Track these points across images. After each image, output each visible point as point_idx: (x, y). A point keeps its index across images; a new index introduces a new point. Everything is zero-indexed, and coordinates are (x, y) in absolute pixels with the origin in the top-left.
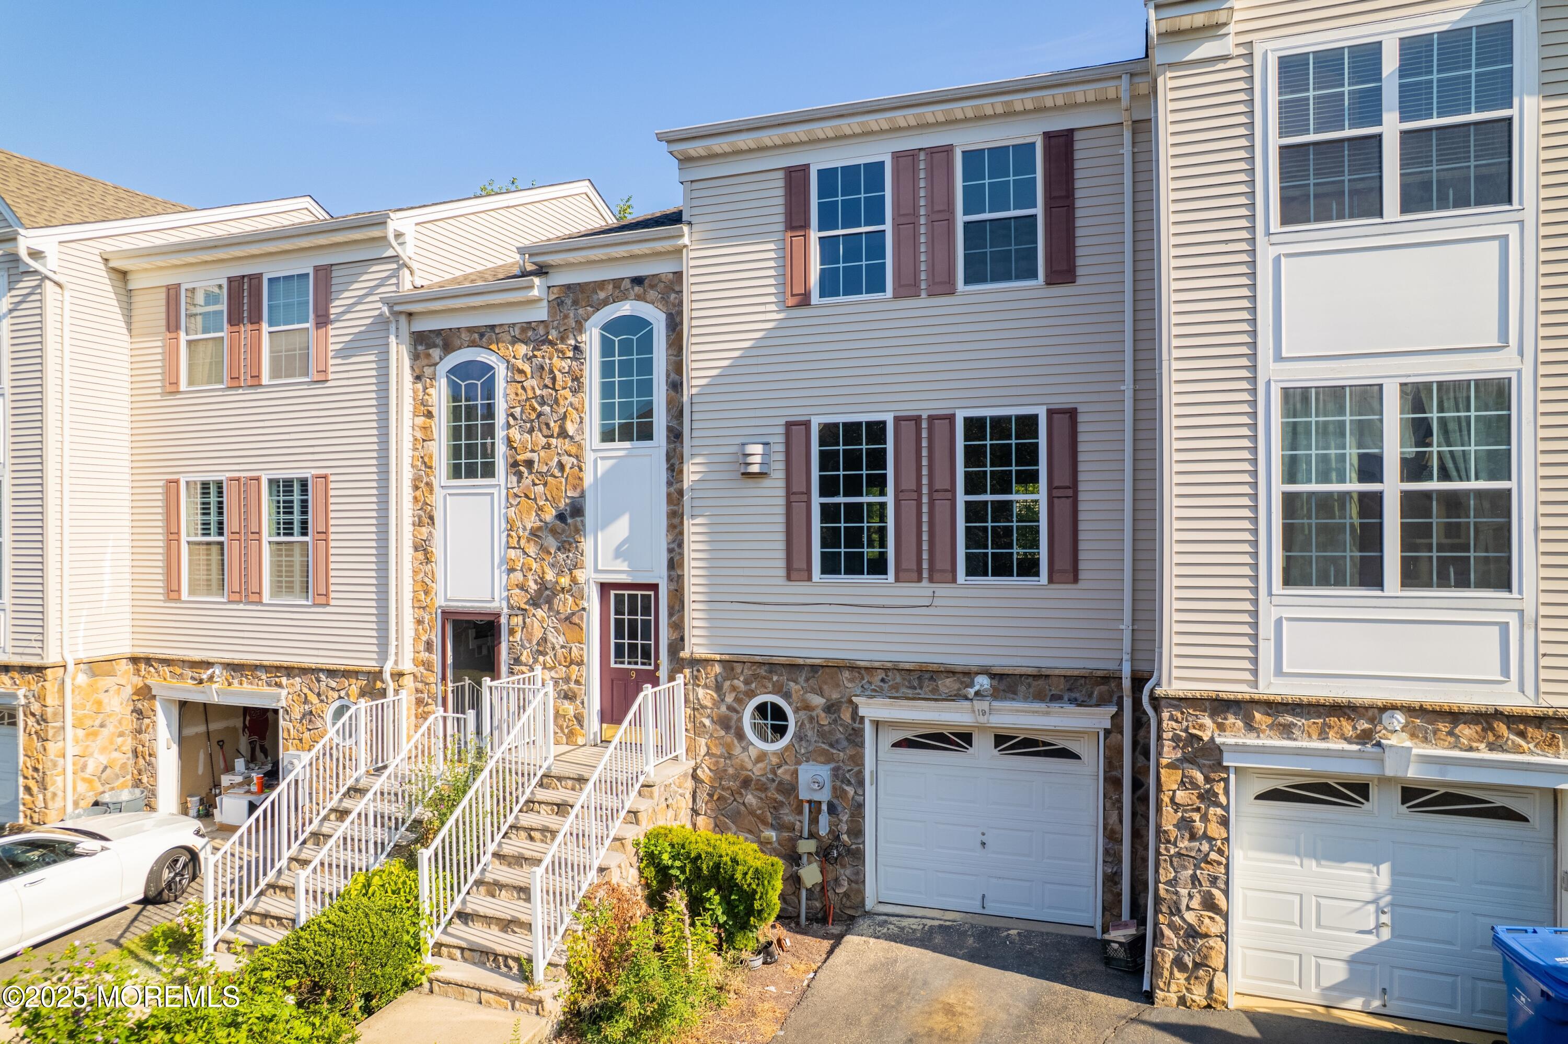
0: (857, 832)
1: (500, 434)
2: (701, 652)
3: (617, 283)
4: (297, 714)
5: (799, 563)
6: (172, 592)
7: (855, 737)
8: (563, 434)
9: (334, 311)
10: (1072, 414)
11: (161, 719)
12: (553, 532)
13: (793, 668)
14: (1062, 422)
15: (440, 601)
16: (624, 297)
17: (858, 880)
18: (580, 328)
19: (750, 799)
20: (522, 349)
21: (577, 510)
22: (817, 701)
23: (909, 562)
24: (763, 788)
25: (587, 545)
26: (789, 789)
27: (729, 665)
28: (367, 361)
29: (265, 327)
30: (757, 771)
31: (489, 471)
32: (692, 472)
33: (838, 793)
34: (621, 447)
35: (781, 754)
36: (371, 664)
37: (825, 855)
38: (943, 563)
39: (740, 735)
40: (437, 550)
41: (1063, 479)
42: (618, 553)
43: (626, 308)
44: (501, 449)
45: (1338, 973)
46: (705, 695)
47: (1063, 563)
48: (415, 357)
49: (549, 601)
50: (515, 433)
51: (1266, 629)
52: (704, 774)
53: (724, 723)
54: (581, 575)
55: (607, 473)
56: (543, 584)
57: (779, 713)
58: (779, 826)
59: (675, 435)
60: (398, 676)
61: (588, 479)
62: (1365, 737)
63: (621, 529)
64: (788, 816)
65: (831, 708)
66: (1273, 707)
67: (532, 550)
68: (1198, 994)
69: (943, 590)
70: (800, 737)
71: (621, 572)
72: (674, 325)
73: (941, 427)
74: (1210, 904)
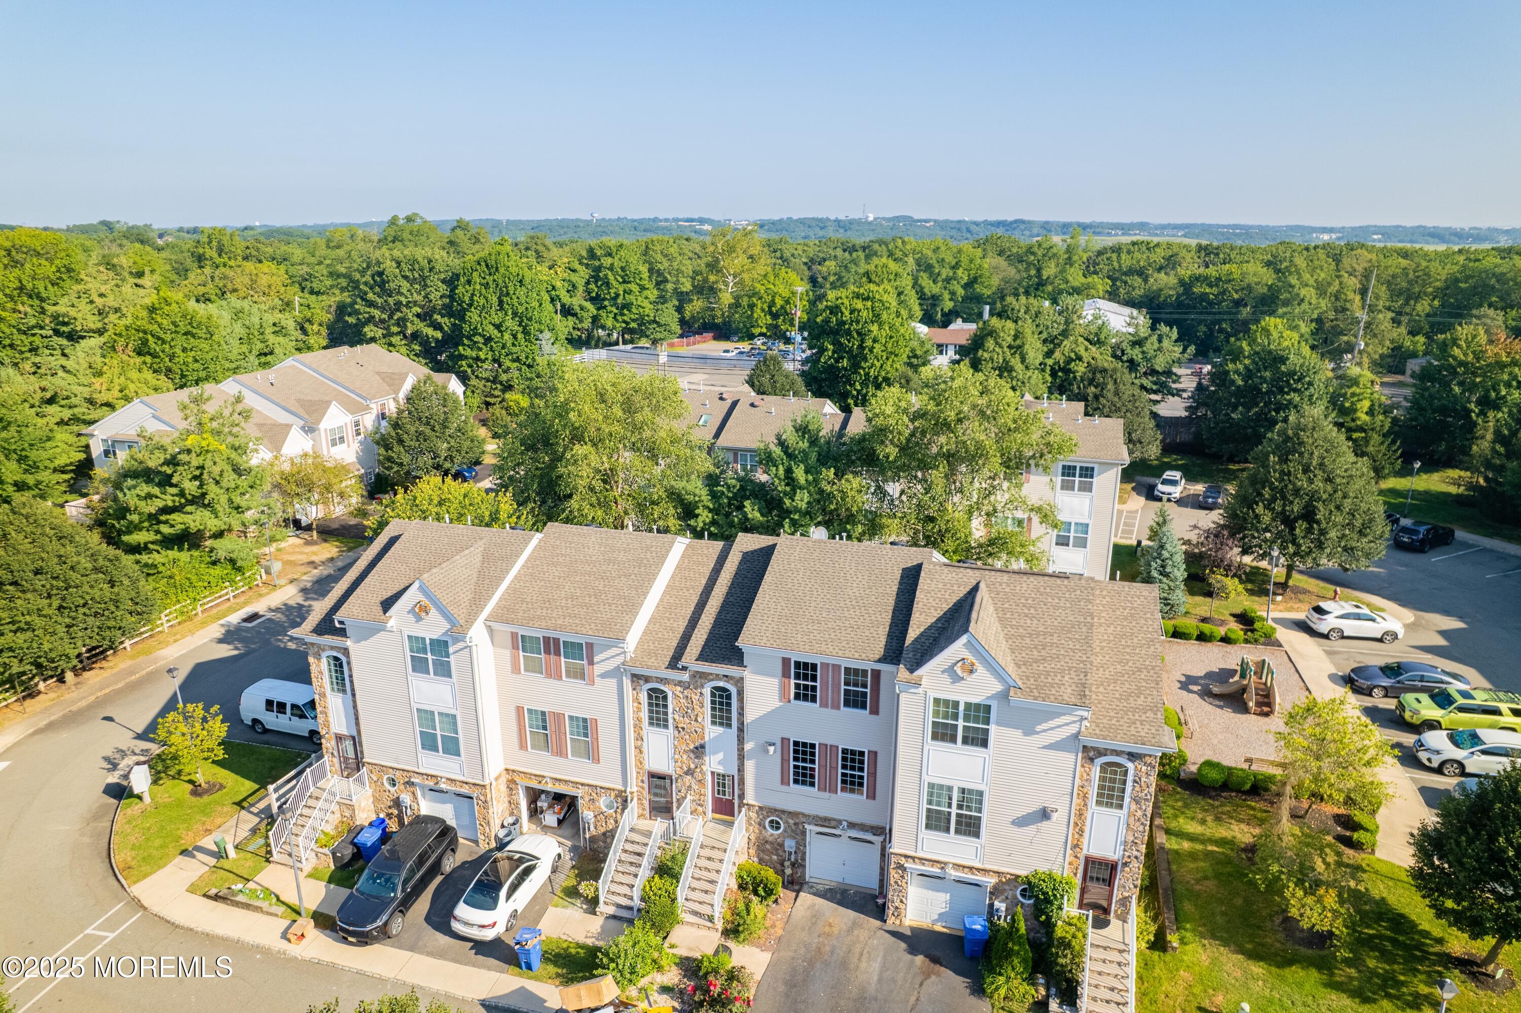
0: (804, 859)
1: (670, 716)
2: (751, 802)
3: (717, 675)
4: (587, 798)
5: (786, 780)
6: (523, 746)
7: (804, 833)
8: (696, 720)
9: (596, 659)
10: (876, 753)
11: (521, 791)
12: (692, 751)
13: (783, 812)
14: (872, 755)
15: (646, 767)
16: (720, 680)
17: (804, 873)
18: (702, 686)
19: (768, 846)
20: (679, 688)
21: (702, 746)
22: (791, 822)
23: (822, 786)
24: (771, 843)
25: (707, 759)
26: (782, 845)
27: (761, 808)
28: (612, 683)
29: (562, 658)
30: (770, 839)
31: (666, 727)
32: (748, 746)
33: (798, 848)
34: (720, 730)
35: (779, 835)
36: (620, 787)
37: (793, 865)
38: (833, 788)
39: (765, 828)
40: (645, 750)
41: (872, 771)
42: (719, 763)
43: (721, 684)
44: (671, 721)
45: (936, 917)
46: (753, 815)
47: (871, 794)
48: (633, 682)
49: (692, 774)
50: (676, 717)
51: (920, 839)
52: (753, 837)
53: (760, 824)
54: (704, 768)
55: (715, 738)
56: (689, 769)
57: (778, 823)
58: (778, 855)
59: (741, 730)
60: (632, 793)
61: (707, 738)
62: (942, 868)
63: (720, 756)
64: (780, 852)
65: (795, 824)
66: (920, 859)
67: (685, 757)
68: (898, 922)
69: (833, 795)
70: (785, 831)
71: (720, 770)
72: (740, 693)
73: (834, 749)
74: (902, 901)
